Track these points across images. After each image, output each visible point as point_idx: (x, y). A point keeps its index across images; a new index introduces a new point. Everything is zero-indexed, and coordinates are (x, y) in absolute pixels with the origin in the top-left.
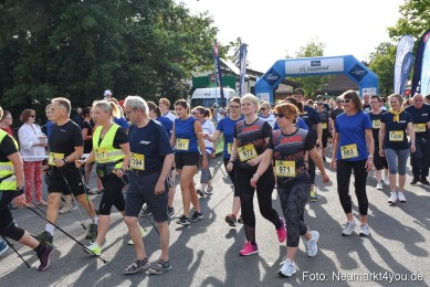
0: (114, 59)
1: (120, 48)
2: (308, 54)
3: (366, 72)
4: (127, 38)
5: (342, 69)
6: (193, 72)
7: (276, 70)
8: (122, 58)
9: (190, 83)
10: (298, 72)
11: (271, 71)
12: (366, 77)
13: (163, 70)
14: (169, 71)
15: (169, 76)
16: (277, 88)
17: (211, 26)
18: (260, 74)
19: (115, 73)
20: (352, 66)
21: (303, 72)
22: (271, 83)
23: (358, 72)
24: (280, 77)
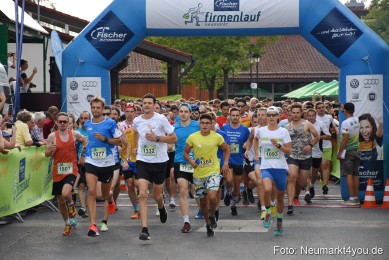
5: (295, 23)
7: (123, 16)
10: (180, 24)
11: (108, 18)
12: (357, 45)
16: (124, 64)
18: (77, 23)
20: (322, 13)
21: (192, 26)
22: (107, 50)
23: (337, 32)
24: (130, 35)
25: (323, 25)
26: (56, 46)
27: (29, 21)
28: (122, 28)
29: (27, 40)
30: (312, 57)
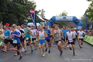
0: (3, 11)
1: (5, 8)
2: (62, 15)
3: (79, 22)
4: (8, 5)
5: (72, 20)
6: (28, 18)
7: (53, 19)
8: (6, 11)
9: (27, 21)
10: (59, 20)
11: (51, 19)
12: (79, 23)
13: (19, 16)
14: (21, 17)
15: (21, 18)
17: (35, 5)
18: (48, 20)
19: (3, 16)
20: (75, 19)
21: (61, 20)
22: (51, 23)
23: (77, 21)
24: (54, 21)
25: (75, 21)
26: (46, 22)
27: (43, 20)
28: (53, 20)
29: (42, 22)
30: (74, 24)
